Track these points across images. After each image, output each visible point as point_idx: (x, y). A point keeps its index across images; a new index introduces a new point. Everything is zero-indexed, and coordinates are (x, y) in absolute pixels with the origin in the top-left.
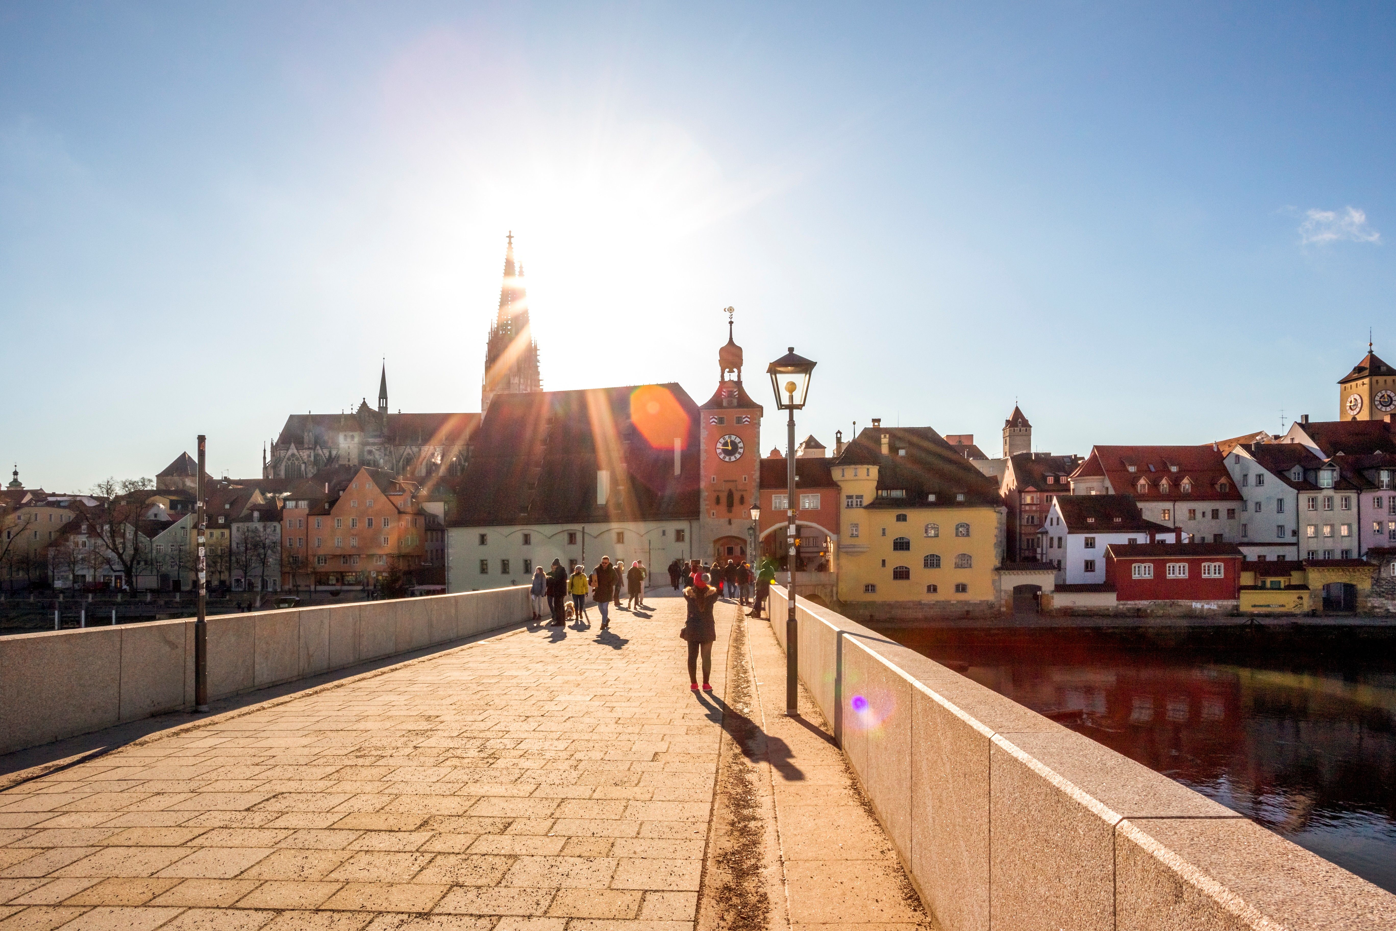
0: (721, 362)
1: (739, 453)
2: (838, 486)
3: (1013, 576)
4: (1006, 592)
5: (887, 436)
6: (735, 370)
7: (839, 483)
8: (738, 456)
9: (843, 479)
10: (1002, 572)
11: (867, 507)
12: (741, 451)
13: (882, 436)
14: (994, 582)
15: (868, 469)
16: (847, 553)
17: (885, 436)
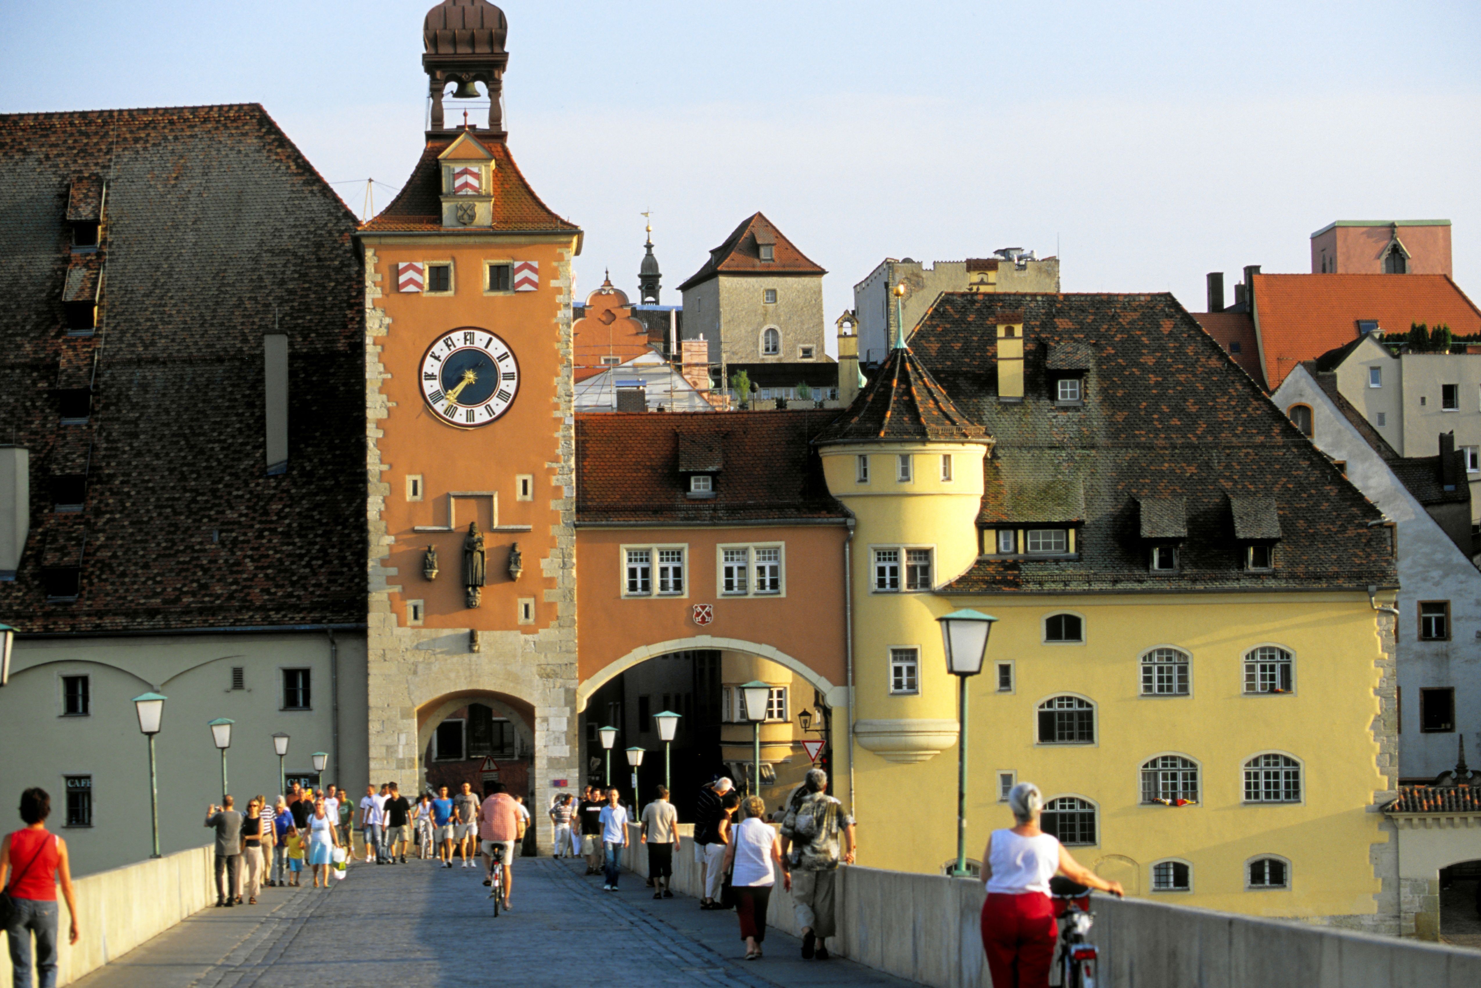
0: (431, 65)
1: (503, 395)
2: (847, 515)
3: (1435, 832)
4: (1416, 886)
5: (1018, 330)
6: (480, 86)
7: (850, 505)
8: (498, 405)
9: (863, 489)
10: (1401, 818)
11: (951, 592)
12: (509, 386)
13: (1001, 331)
14: (1376, 849)
15: (947, 458)
16: (877, 751)
17: (1010, 334)
